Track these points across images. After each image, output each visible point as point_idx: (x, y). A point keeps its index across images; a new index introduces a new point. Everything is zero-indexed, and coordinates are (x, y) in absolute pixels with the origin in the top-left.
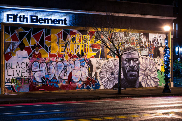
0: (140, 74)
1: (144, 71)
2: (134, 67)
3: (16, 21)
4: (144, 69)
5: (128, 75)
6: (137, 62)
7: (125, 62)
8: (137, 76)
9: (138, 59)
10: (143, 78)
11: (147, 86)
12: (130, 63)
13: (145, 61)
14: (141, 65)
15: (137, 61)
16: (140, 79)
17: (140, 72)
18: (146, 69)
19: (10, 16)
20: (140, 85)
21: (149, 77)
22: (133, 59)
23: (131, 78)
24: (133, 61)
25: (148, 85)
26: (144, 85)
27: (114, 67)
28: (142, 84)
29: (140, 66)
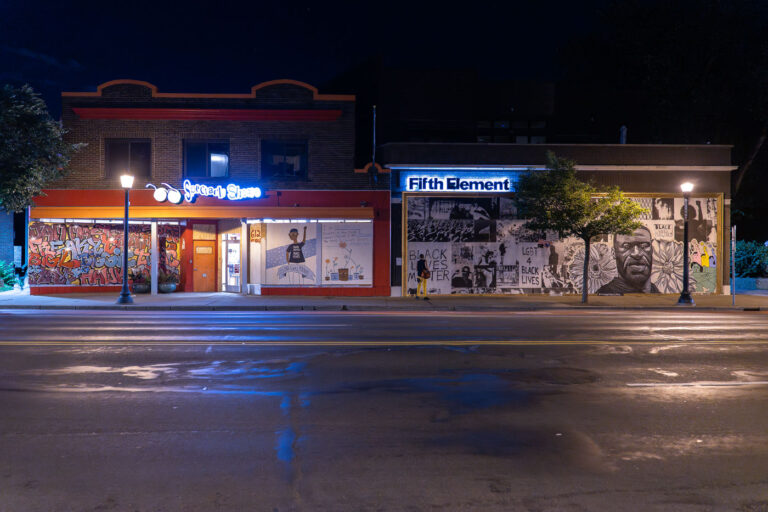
0: (653, 271)
1: (663, 264)
2: (641, 257)
3: (425, 187)
4: (663, 261)
5: (629, 272)
6: (648, 249)
7: (622, 249)
8: (647, 273)
9: (649, 244)
10: (660, 278)
11: (668, 292)
12: (633, 251)
13: (665, 248)
14: (656, 254)
15: (646, 247)
16: (654, 279)
17: (653, 266)
18: (667, 261)
19: (414, 181)
20: (654, 289)
21: (673, 275)
22: (638, 244)
23: (633, 277)
24: (639, 246)
25: (671, 289)
26: (661, 288)
27: (598, 258)
28: (659, 287)
29: (654, 256)
